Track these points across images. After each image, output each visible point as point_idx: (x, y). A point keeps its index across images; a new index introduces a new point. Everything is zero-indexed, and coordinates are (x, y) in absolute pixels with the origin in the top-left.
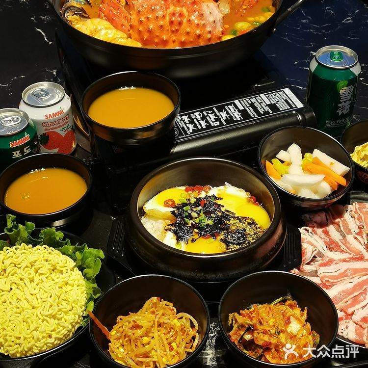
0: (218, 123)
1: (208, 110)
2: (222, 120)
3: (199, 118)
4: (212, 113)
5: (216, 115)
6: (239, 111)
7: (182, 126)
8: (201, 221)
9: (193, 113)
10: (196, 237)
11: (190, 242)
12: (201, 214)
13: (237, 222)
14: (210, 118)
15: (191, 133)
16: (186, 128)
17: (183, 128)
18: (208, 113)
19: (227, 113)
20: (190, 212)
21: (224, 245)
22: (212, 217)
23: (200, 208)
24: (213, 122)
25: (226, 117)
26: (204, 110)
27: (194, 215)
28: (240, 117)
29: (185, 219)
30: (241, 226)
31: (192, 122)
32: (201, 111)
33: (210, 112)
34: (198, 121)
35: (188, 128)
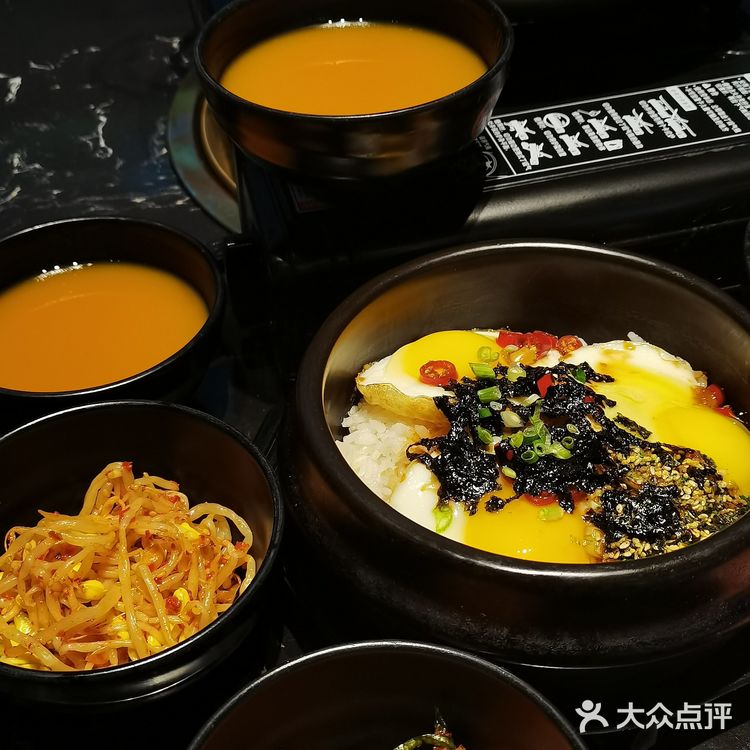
0: (618, 144)
1: (588, 107)
2: (630, 135)
3: (560, 127)
4: (599, 117)
5: (610, 122)
6: (682, 113)
7: (506, 148)
8: (528, 442)
9: (542, 115)
10: (506, 493)
11: (482, 505)
12: (535, 418)
13: (652, 462)
14: (595, 131)
15: (534, 168)
16: (519, 153)
17: (510, 153)
18: (586, 117)
19: (647, 118)
20: (498, 407)
21: (597, 535)
22: (568, 433)
23: (533, 398)
24: (603, 141)
25: (643, 128)
26: (575, 109)
27: (511, 419)
28: (686, 131)
29: (479, 428)
30: (665, 475)
31: (537, 137)
32: (568, 111)
33: (592, 113)
34: (556, 135)
35: (527, 154)
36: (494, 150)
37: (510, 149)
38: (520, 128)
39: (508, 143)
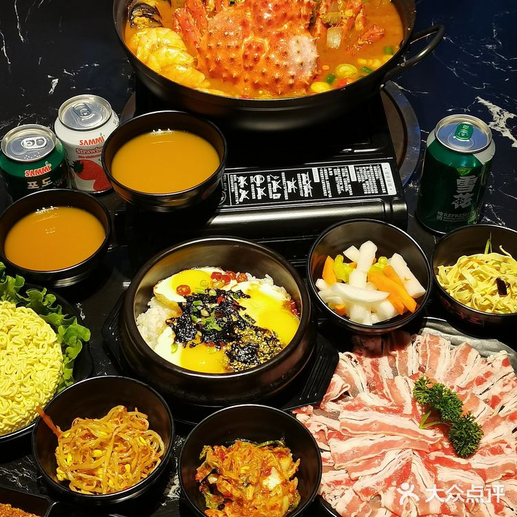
0: (279, 196)
1: (274, 174)
2: (285, 192)
3: (258, 183)
4: (277, 180)
5: (281, 184)
6: (313, 184)
7: (233, 191)
8: (207, 323)
9: (254, 175)
10: (198, 341)
11: (188, 345)
12: (213, 314)
13: (252, 335)
14: (272, 187)
15: (240, 203)
16: (237, 194)
17: (233, 194)
18: (272, 179)
19: (296, 184)
20: (200, 308)
21: (227, 360)
22: (223, 321)
23: (214, 305)
24: (273, 193)
25: (292, 189)
26: (268, 174)
27: (205, 313)
28: (309, 193)
29: (192, 316)
30: (255, 339)
31: (247, 188)
32: (265, 175)
33: (275, 178)
34: (256, 187)
35: (240, 195)
36: (227, 192)
37: (234, 192)
38: (242, 180)
39: (234, 189)
